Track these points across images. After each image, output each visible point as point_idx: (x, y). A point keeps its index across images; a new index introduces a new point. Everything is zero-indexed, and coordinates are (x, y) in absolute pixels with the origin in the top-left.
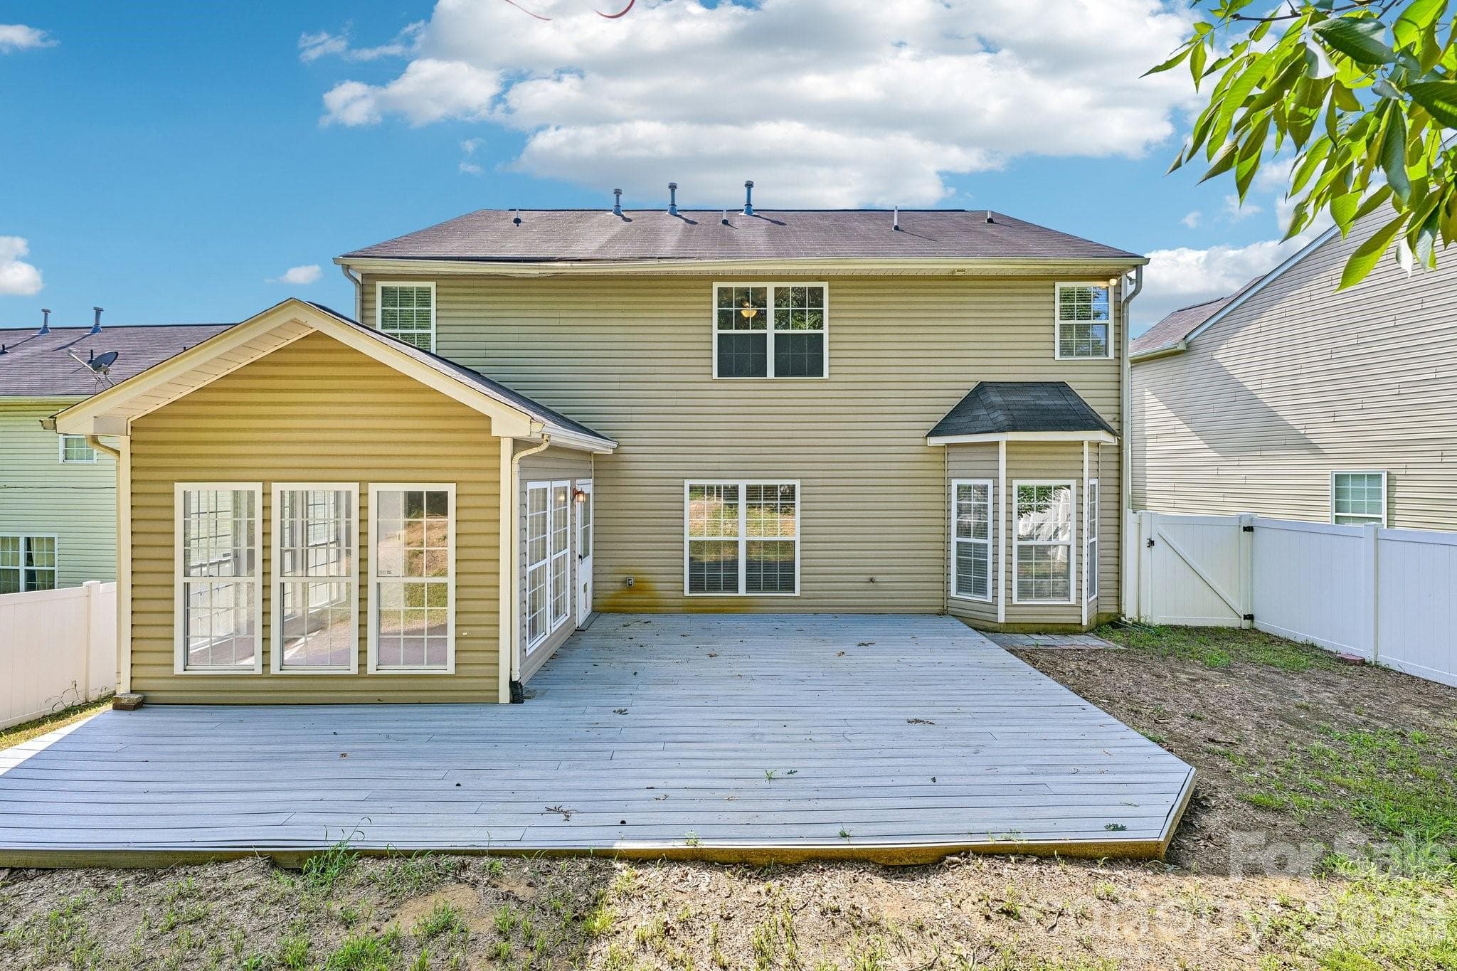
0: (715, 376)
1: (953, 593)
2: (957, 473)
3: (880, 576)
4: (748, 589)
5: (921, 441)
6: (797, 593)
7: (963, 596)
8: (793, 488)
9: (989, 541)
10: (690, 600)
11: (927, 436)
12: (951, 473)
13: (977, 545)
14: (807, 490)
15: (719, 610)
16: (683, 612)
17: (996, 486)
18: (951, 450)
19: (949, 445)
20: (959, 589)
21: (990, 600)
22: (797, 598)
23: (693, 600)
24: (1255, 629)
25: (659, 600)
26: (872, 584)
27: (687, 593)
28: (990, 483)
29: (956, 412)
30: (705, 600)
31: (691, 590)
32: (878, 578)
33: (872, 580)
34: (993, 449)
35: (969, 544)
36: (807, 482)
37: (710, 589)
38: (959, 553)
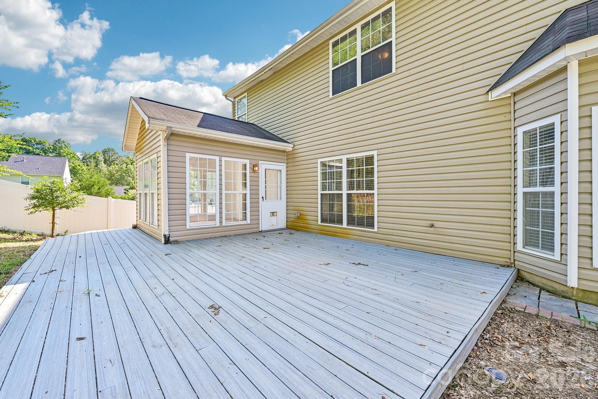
0: (331, 96)
1: (519, 246)
2: (523, 120)
3: (439, 223)
4: (348, 224)
5: (482, 98)
6: (376, 230)
7: (529, 250)
8: (372, 157)
9: (556, 189)
10: (321, 227)
11: (488, 92)
12: (517, 122)
13: (545, 194)
14: (381, 157)
15: (334, 235)
16: (318, 233)
17: (564, 121)
18: (518, 97)
19: (515, 94)
20: (526, 244)
21: (557, 257)
22: (376, 233)
23: (322, 227)
25: (309, 225)
26: (432, 229)
27: (320, 223)
28: (557, 120)
30: (327, 228)
31: (322, 221)
32: (437, 224)
33: (432, 225)
35: (536, 194)
37: (331, 222)
38: (525, 205)
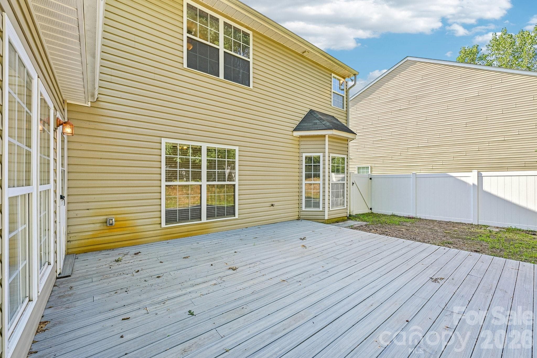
0: (185, 66)
1: (303, 209)
2: (305, 150)
3: (275, 203)
4: (208, 217)
5: (291, 133)
6: (237, 216)
7: (308, 210)
9: (321, 182)
10: (165, 231)
11: (293, 131)
12: (302, 151)
13: (315, 184)
14: (242, 153)
16: (160, 240)
17: (324, 156)
18: (302, 139)
19: (302, 137)
20: (306, 206)
21: (321, 209)
22: (237, 219)
23: (168, 230)
24: (373, 213)
26: (272, 207)
27: (163, 225)
28: (321, 155)
29: (303, 121)
30: (177, 229)
31: (167, 222)
33: (272, 205)
34: (323, 139)
35: (311, 184)
36: (243, 148)
37: (181, 220)
38: (306, 189)
